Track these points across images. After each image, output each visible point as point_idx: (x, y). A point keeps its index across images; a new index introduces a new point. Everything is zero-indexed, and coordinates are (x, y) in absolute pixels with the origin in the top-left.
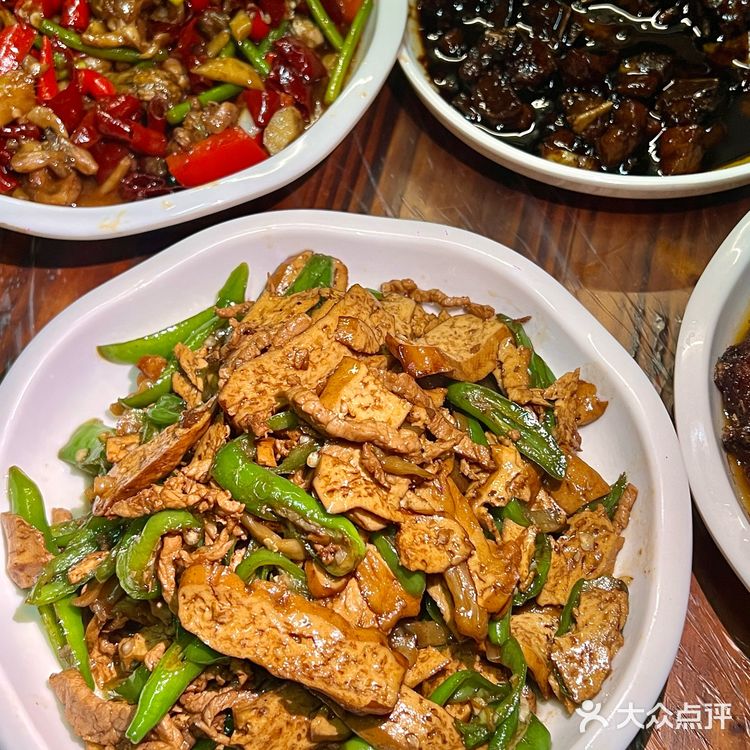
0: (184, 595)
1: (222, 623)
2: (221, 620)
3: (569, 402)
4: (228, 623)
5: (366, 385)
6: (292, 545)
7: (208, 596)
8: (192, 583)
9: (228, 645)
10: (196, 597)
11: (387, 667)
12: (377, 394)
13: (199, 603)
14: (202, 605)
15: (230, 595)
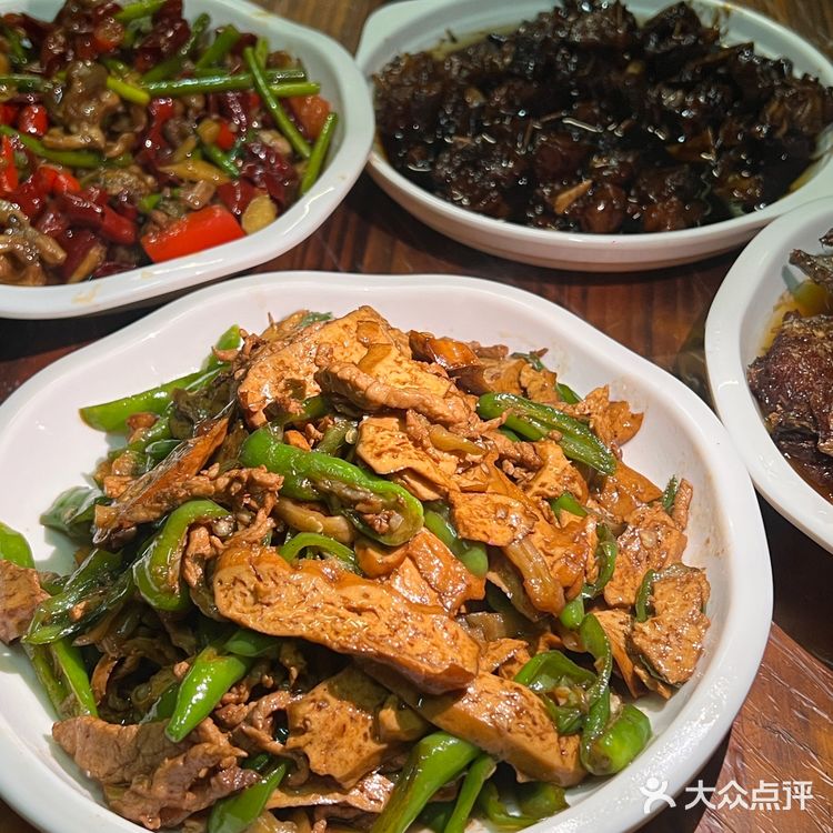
0: (221, 582)
1: (268, 605)
2: (266, 601)
3: (604, 416)
4: (275, 603)
5: (400, 363)
6: (338, 522)
7: (250, 579)
8: (230, 565)
9: (278, 625)
10: (236, 580)
11: (459, 642)
12: (413, 372)
13: (239, 588)
14: (243, 589)
15: (276, 574)
